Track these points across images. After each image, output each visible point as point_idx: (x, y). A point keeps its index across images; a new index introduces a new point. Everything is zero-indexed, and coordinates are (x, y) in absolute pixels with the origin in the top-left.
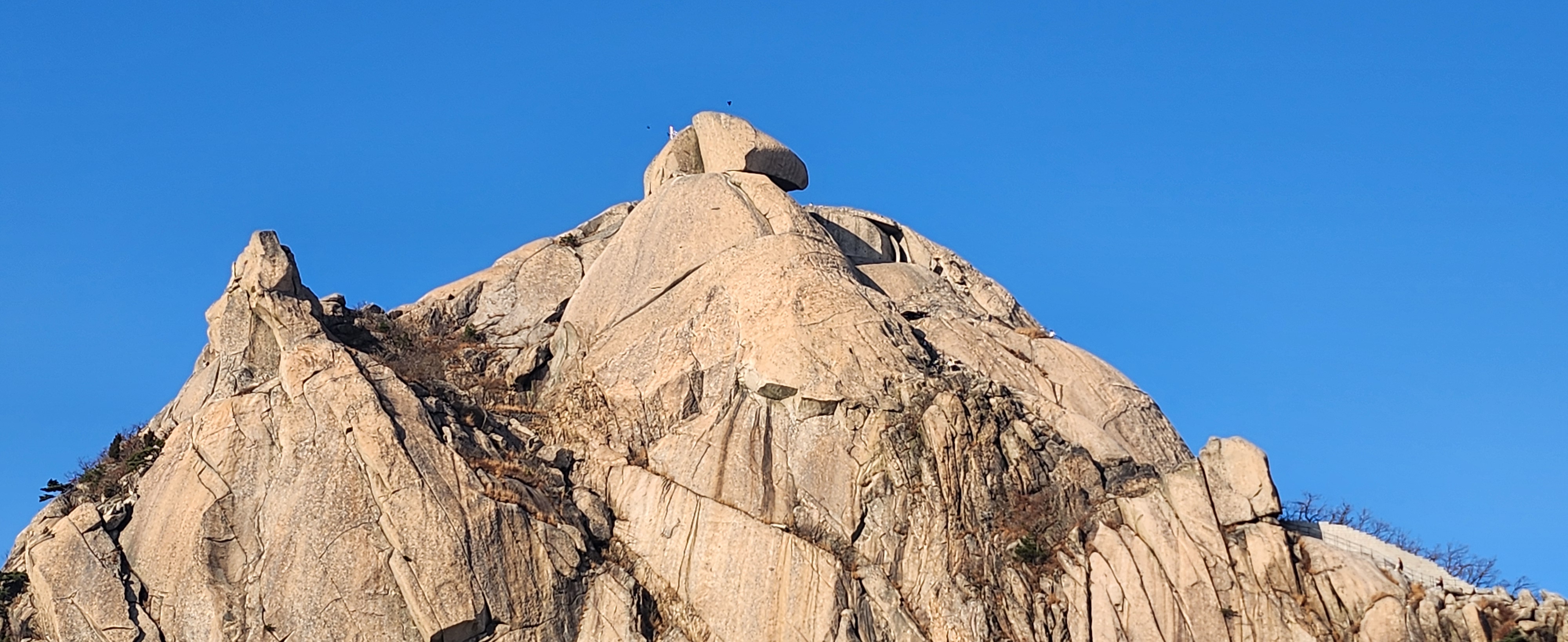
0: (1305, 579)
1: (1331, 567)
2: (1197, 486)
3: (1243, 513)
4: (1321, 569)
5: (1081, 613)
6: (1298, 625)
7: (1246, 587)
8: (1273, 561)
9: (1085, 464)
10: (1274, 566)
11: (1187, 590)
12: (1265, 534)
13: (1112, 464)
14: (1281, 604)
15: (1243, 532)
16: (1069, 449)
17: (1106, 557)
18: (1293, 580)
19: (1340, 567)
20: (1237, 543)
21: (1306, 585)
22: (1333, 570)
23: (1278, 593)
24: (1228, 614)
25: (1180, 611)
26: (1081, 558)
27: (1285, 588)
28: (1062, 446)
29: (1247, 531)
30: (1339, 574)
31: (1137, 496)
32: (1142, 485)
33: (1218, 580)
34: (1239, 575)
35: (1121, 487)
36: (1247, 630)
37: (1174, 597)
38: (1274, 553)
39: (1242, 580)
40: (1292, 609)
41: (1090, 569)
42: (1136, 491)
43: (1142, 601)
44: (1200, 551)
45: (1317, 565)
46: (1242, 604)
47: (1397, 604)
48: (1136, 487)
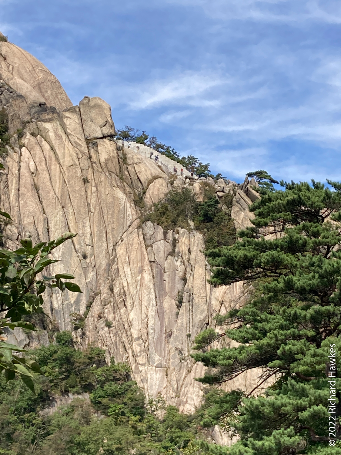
0: (123, 167)
1: (135, 162)
2: (76, 119)
3: (97, 134)
4: (131, 163)
5: (15, 175)
6: (118, 188)
7: (96, 168)
8: (109, 157)
9: (22, 104)
10: (109, 159)
11: (67, 169)
12: (107, 144)
13: (35, 105)
14: (111, 178)
15: (97, 143)
16: (15, 95)
17: (29, 149)
18: (118, 167)
19: (140, 163)
20: (93, 148)
21: (124, 169)
22: (136, 164)
23: (110, 173)
24: (85, 181)
25: (63, 177)
26: (17, 149)
27: (114, 170)
28: (11, 94)
29: (98, 142)
30: (139, 166)
31: (46, 122)
32: (50, 117)
33: (83, 165)
34: (92, 162)
35: (39, 117)
36: (94, 189)
37: (61, 171)
38: (110, 153)
39: (94, 165)
40: (116, 181)
41: (21, 155)
42: (46, 119)
43: (45, 172)
44: (75, 150)
45: (129, 161)
46: (93, 177)
47: (164, 181)
48: (47, 117)
